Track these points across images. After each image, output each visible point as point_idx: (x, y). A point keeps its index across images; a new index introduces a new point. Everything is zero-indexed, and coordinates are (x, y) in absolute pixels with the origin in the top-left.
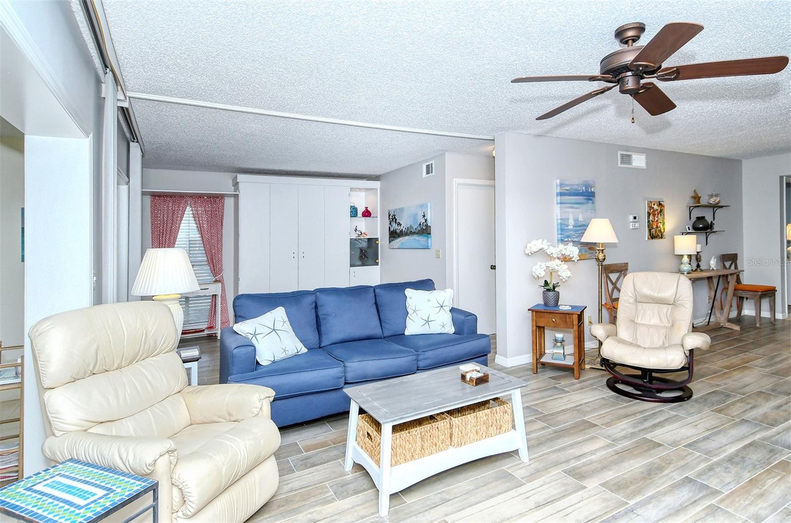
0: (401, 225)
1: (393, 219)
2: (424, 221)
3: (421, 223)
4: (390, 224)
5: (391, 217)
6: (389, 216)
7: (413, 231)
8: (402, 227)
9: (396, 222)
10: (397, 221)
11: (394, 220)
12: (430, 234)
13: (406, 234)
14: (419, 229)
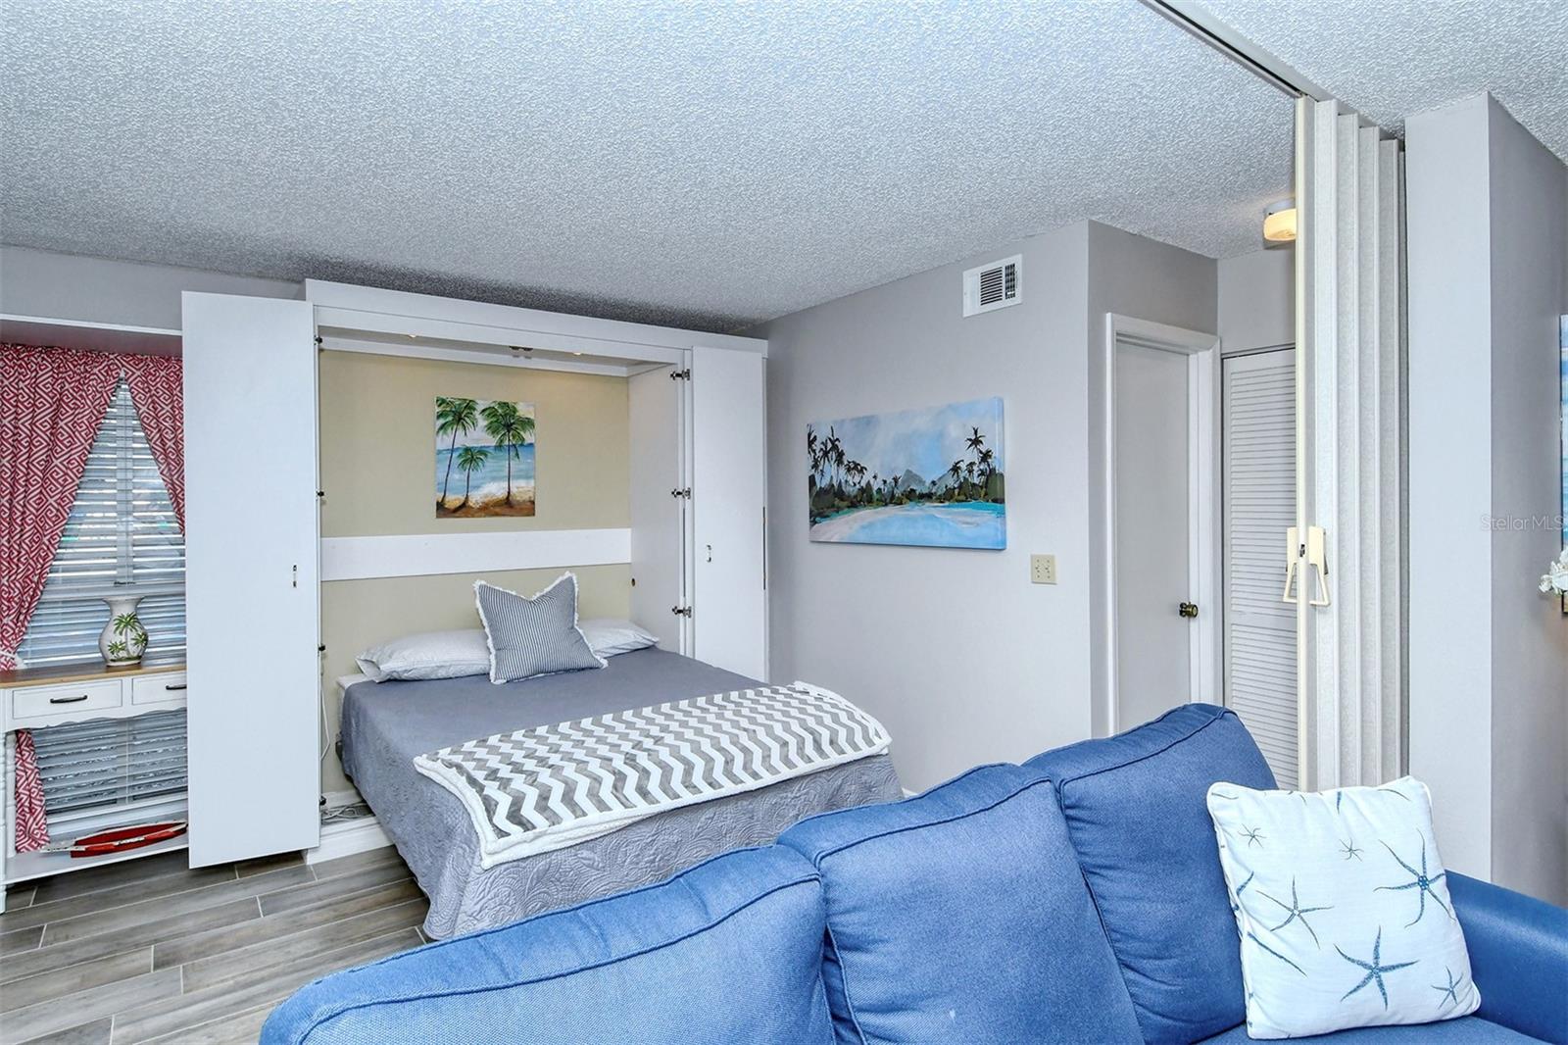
0: (862, 470)
1: (826, 454)
2: (975, 457)
3: (963, 466)
4: (815, 466)
5: (817, 446)
6: (811, 443)
7: (919, 489)
8: (868, 476)
9: (839, 460)
10: (845, 460)
11: (833, 455)
12: (1002, 501)
13: (890, 499)
14: (951, 482)
